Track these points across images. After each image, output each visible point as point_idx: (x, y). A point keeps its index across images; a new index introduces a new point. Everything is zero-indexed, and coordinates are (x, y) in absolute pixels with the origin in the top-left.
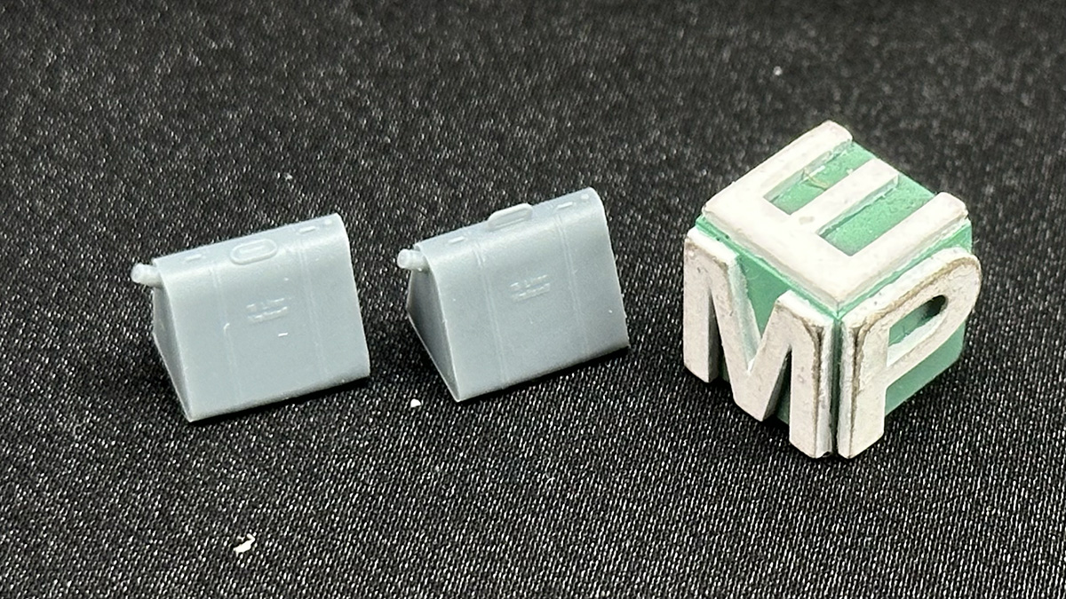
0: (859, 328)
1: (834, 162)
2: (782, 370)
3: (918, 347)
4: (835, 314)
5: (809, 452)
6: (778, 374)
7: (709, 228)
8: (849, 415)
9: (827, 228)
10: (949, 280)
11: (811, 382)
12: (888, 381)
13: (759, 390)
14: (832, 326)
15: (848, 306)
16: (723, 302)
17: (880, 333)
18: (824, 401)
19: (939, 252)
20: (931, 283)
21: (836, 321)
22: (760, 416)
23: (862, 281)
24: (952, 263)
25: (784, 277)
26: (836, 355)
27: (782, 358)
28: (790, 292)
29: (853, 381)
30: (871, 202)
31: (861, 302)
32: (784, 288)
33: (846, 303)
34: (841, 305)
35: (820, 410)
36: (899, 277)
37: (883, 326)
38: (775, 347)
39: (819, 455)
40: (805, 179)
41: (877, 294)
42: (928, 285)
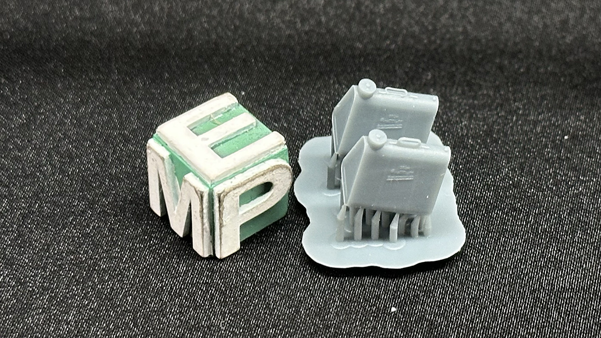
0: (222, 193)
1: (228, 113)
2: (188, 212)
3: (257, 206)
4: (210, 186)
5: (201, 254)
6: (187, 214)
7: (160, 140)
8: (219, 237)
9: (215, 144)
10: (273, 174)
11: (199, 218)
12: (240, 222)
13: (180, 221)
14: (207, 193)
15: (217, 182)
16: (163, 177)
17: (233, 197)
18: (206, 229)
19: (269, 161)
20: (262, 175)
21: (210, 189)
22: (181, 235)
23: (225, 170)
24: (274, 166)
25: (190, 166)
26: (211, 206)
27: (188, 206)
28: (191, 173)
29: (219, 220)
30: (240, 133)
31: (225, 181)
32: (189, 171)
33: (216, 180)
34: (213, 182)
35: (205, 233)
36: (246, 171)
37: (235, 194)
38: (185, 200)
39: (206, 255)
40: (212, 120)
41: (234, 178)
42: (260, 176)
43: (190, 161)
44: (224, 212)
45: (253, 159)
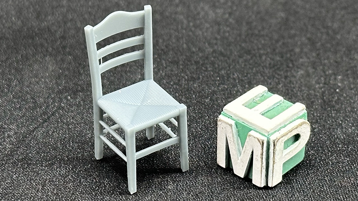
0: (275, 140)
1: (263, 97)
2: (250, 158)
3: (292, 150)
4: (267, 136)
5: (259, 185)
6: (249, 160)
7: (226, 115)
8: (272, 171)
9: (262, 113)
10: (301, 128)
11: (260, 159)
12: (283, 161)
14: (266, 140)
15: (272, 133)
16: (230, 138)
17: (281, 143)
18: (264, 167)
19: (298, 120)
20: (296, 128)
21: (268, 138)
22: (242, 176)
23: (275, 126)
24: (302, 123)
25: (251, 127)
26: (268, 150)
27: (250, 153)
28: (252, 131)
29: (273, 159)
30: (276, 106)
31: (275, 132)
34: (269, 133)
35: (263, 169)
36: (286, 126)
37: (282, 140)
38: (248, 150)
39: (262, 187)
40: (254, 101)
41: (280, 131)
42: (295, 129)
43: (251, 123)
44: (276, 153)
45: (289, 118)
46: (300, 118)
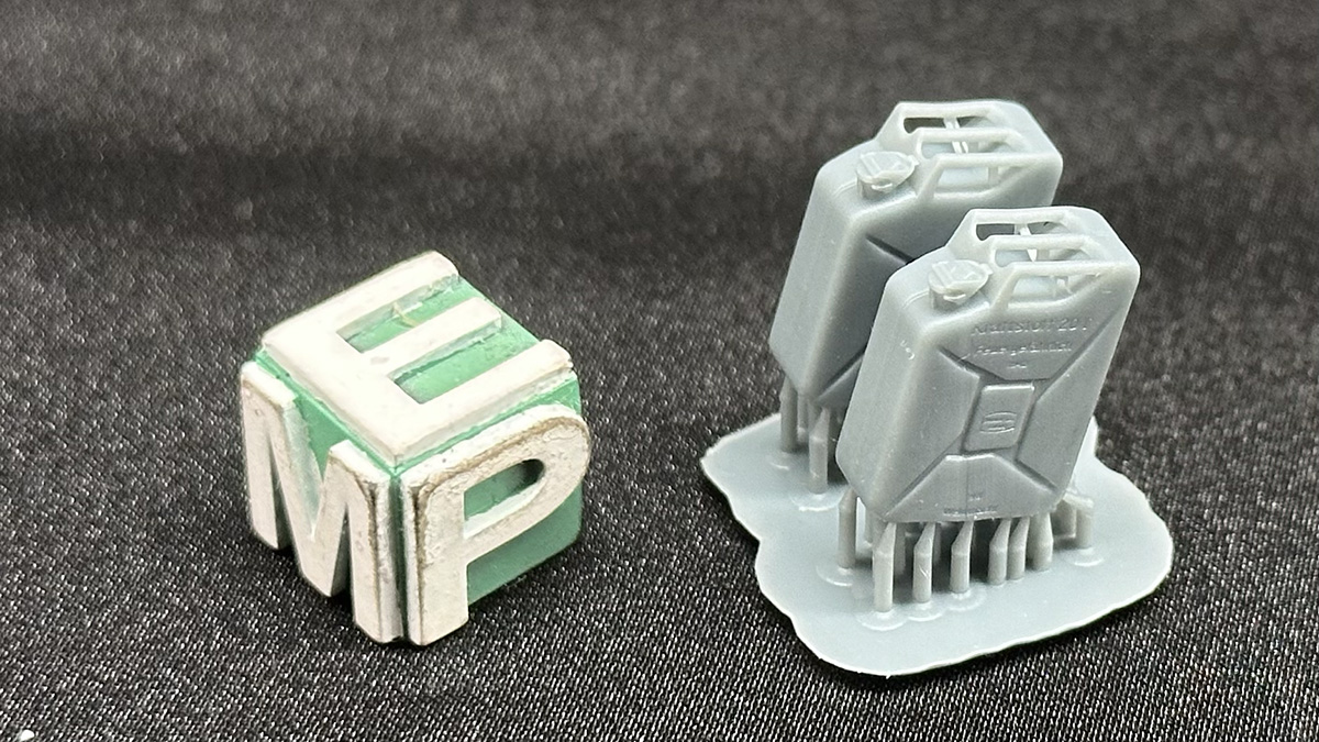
0: (420, 488)
1: (435, 299)
2: (341, 537)
3: (508, 520)
4: (392, 470)
5: (374, 634)
7: (270, 364)
8: (417, 593)
9: (403, 371)
10: (545, 442)
11: (369, 550)
12: (467, 556)
13: (324, 558)
14: (387, 484)
15: (409, 461)
16: (282, 453)
17: (449, 497)
18: (385, 574)
19: (533, 409)
20: (518, 443)
21: (393, 477)
22: (327, 591)
23: (427, 433)
24: (546, 422)
25: (343, 424)
26: (395, 519)
27: (340, 523)
28: (347, 442)
29: (417, 552)
30: (464, 346)
31: (427, 457)
32: (341, 437)
33: (407, 457)
34: (400, 460)
35: (382, 584)
36: (478, 433)
37: (453, 488)
38: (332, 508)
39: (387, 638)
40: (396, 316)
41: (449, 451)
42: (513, 444)
43: (343, 412)
44: (426, 532)
45: (495, 404)
46: (547, 400)
